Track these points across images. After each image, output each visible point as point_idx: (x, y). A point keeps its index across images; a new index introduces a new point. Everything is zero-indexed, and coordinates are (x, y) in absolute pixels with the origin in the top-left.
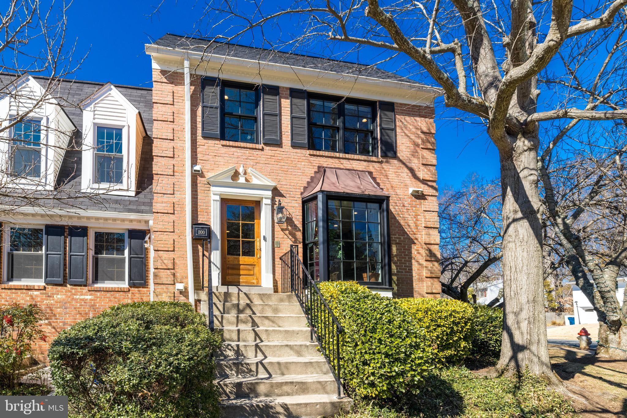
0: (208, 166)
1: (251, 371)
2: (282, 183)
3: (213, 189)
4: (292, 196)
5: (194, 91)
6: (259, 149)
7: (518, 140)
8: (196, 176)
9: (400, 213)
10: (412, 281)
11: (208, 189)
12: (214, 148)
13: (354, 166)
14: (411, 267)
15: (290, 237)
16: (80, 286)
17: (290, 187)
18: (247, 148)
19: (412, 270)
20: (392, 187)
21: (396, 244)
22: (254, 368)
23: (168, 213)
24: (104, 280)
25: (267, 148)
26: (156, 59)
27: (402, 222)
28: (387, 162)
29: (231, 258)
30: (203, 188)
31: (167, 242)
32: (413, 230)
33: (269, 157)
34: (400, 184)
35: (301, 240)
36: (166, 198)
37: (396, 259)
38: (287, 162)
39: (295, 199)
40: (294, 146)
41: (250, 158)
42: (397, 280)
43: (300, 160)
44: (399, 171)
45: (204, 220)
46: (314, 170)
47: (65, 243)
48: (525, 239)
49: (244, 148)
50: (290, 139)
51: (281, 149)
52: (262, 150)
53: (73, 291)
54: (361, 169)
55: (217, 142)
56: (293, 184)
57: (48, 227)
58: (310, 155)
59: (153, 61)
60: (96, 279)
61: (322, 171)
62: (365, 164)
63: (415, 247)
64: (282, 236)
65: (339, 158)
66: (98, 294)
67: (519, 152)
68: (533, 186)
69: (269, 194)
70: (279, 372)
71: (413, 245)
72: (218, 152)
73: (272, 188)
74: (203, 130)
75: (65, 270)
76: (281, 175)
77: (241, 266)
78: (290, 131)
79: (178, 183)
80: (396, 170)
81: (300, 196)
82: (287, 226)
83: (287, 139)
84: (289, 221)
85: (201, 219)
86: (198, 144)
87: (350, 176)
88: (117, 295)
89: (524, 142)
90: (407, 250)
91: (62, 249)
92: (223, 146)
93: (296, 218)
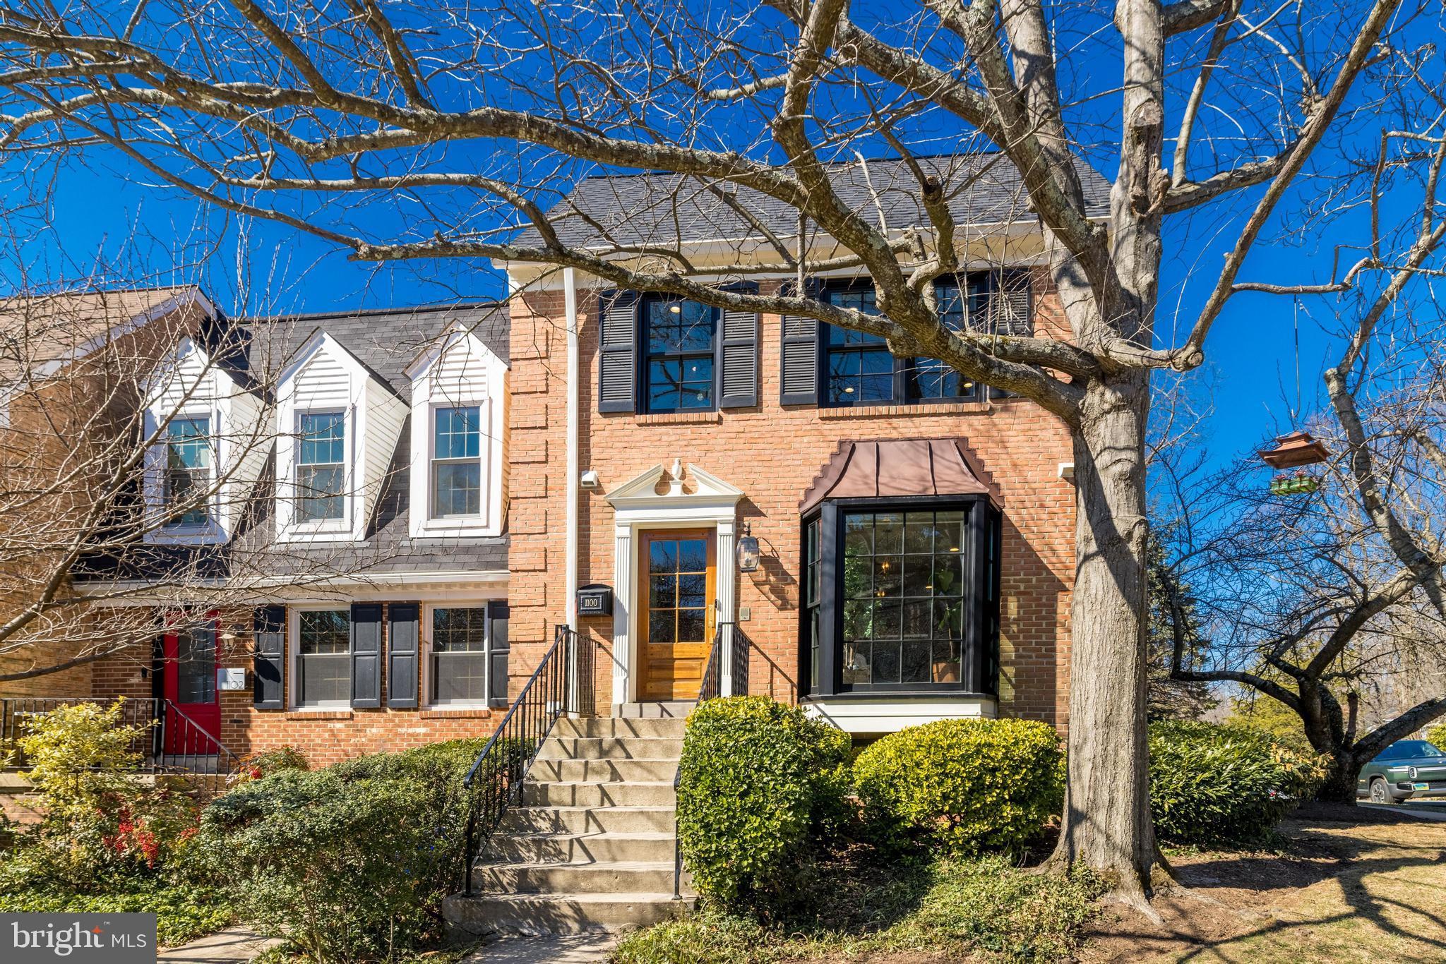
0: (610, 471)
1: (560, 852)
2: (758, 487)
3: (619, 515)
4: (780, 511)
5: (587, 323)
6: (712, 422)
7: (1089, 393)
8: (585, 494)
9: (1031, 523)
10: (1054, 675)
11: (609, 516)
12: (622, 433)
13: (922, 429)
14: (1053, 644)
15: (773, 598)
16: (408, 710)
17: (777, 493)
18: (687, 423)
19: (1054, 650)
20: (1015, 465)
21: (1018, 594)
22: (565, 849)
23: (535, 571)
24: (448, 697)
25: (729, 418)
26: (515, 273)
27: (1036, 545)
28: (1005, 409)
29: (657, 646)
30: (600, 516)
31: (532, 626)
32: (1064, 559)
33: (733, 435)
34: (1035, 456)
35: (796, 603)
36: (532, 542)
37: (1015, 628)
38: (770, 440)
39: (786, 517)
40: (788, 404)
41: (694, 442)
42: (1016, 676)
43: (800, 433)
44: (1036, 426)
45: (601, 577)
46: (830, 451)
47: (383, 633)
48: (1100, 598)
49: (682, 423)
50: (778, 391)
51: (759, 416)
52: (720, 421)
53: (397, 720)
54: (939, 435)
55: (628, 419)
56: (782, 486)
57: (355, 606)
58: (823, 419)
59: (510, 278)
60: (435, 698)
61: (848, 450)
62: (950, 421)
63: (1067, 600)
64: (755, 598)
65: (888, 416)
66: (437, 724)
67: (1092, 416)
68: (1122, 485)
69: (730, 512)
70: (607, 856)
71: (1060, 595)
72: (631, 439)
73: (735, 501)
74: (601, 399)
75: (382, 683)
76: (758, 470)
77: (677, 662)
78: (779, 374)
79: (554, 511)
80: (1027, 426)
81: (796, 510)
82: (767, 575)
83: (771, 394)
84: (771, 563)
85: (596, 577)
86: (592, 428)
87: (911, 453)
88: (469, 724)
89: (1103, 394)
90: (1045, 605)
91: (379, 645)
92: (640, 425)
93: (787, 558)
